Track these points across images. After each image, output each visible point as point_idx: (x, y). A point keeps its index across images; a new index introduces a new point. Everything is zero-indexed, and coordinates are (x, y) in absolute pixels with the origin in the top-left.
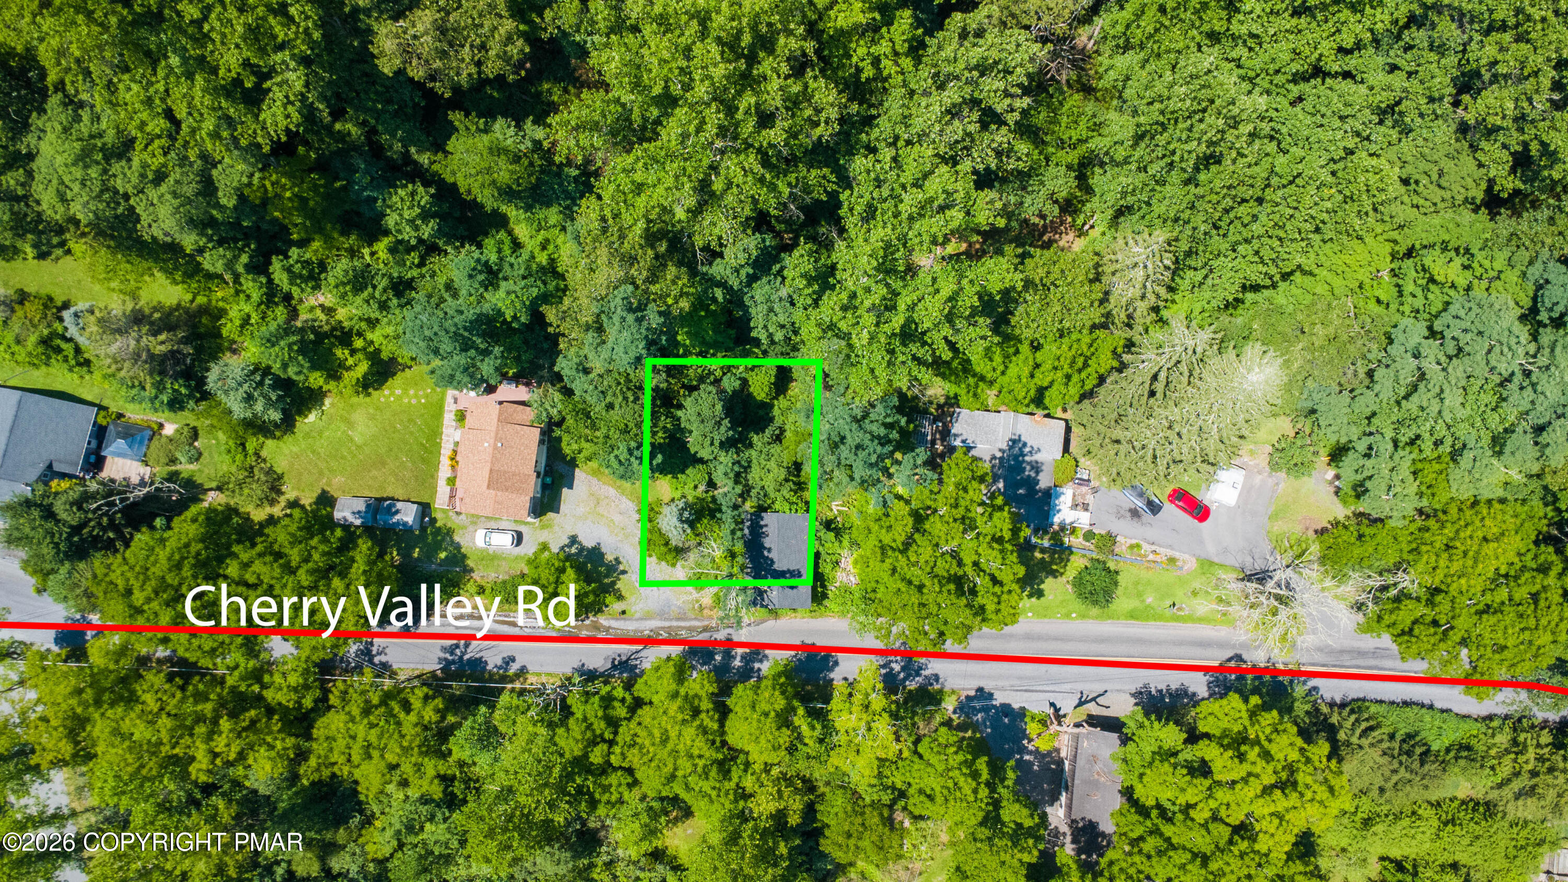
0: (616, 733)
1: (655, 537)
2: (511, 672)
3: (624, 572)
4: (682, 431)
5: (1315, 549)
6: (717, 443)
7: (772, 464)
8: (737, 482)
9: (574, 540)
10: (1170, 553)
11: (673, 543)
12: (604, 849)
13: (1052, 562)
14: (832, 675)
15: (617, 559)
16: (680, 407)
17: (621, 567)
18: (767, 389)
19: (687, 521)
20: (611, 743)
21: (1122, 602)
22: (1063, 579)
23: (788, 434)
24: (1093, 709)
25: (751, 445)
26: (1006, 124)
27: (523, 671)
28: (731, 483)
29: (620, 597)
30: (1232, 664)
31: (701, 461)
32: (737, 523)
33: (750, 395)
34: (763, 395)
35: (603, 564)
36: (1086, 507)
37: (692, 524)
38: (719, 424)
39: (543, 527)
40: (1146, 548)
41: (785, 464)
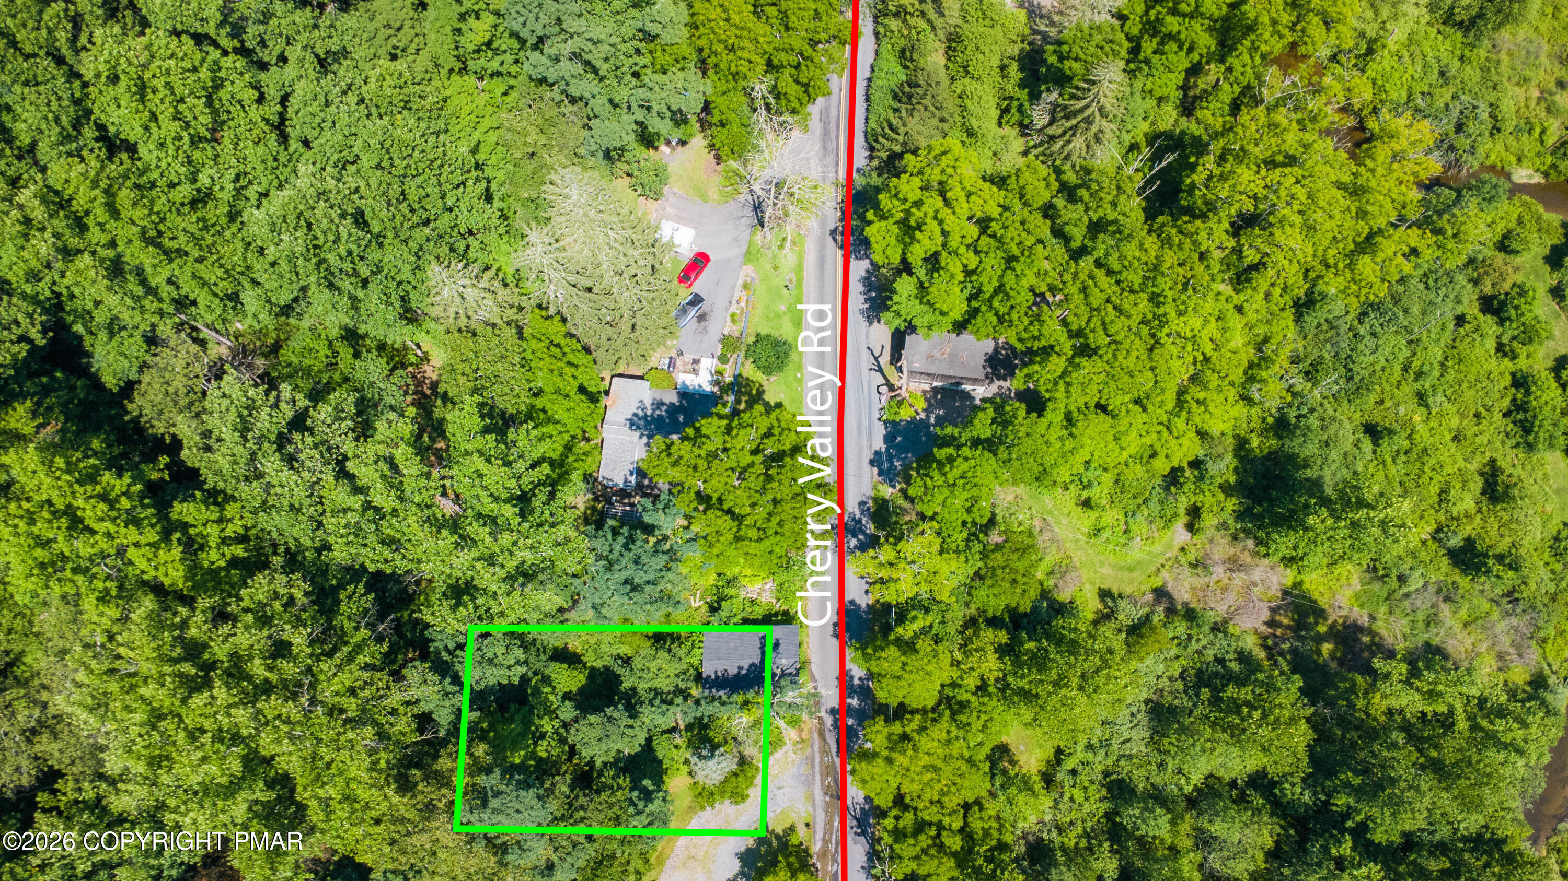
0: (930, 824)
1: (729, 788)
4: (617, 760)
5: (733, 164)
6: (631, 722)
7: (653, 666)
8: (671, 703)
10: (738, 288)
11: (734, 767)
12: (1045, 836)
13: (750, 394)
14: (864, 606)
16: (591, 763)
18: (575, 673)
19: (712, 752)
20: (940, 827)
21: (785, 331)
22: (765, 383)
23: (622, 652)
24: (885, 360)
25: (633, 689)
26: (307, 409)
28: (673, 709)
29: (792, 829)
30: (839, 238)
31: (649, 740)
32: (713, 702)
33: (581, 691)
34: (581, 677)
35: (757, 850)
36: (696, 362)
37: (714, 747)
38: (610, 719)
40: (734, 308)
41: (653, 652)
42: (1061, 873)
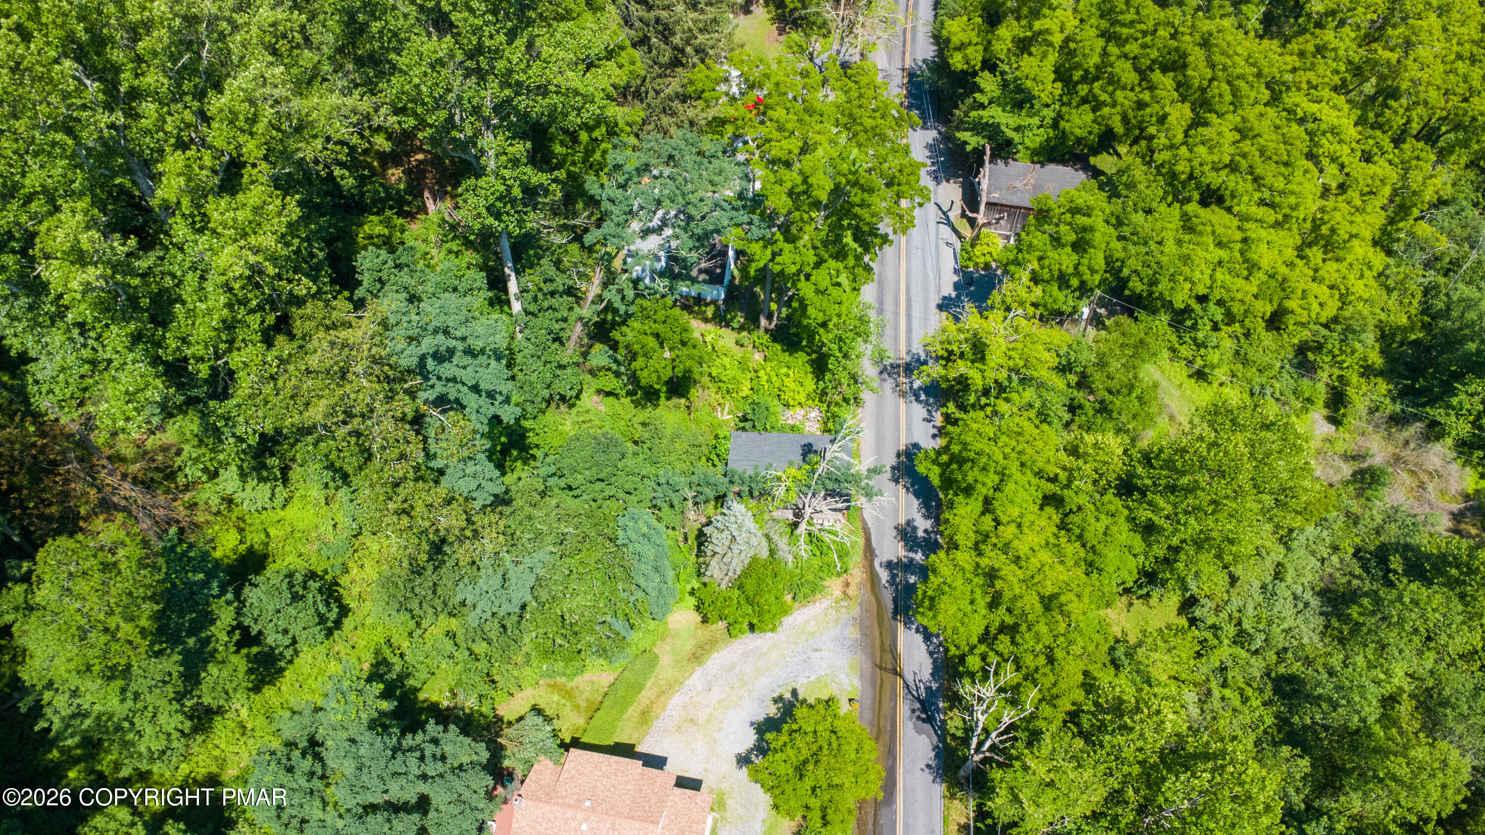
3: (794, 693)
5: (796, 38)
9: (744, 761)
15: (775, 701)
17: (788, 696)
24: (954, 214)
29: (831, 703)
35: (780, 720)
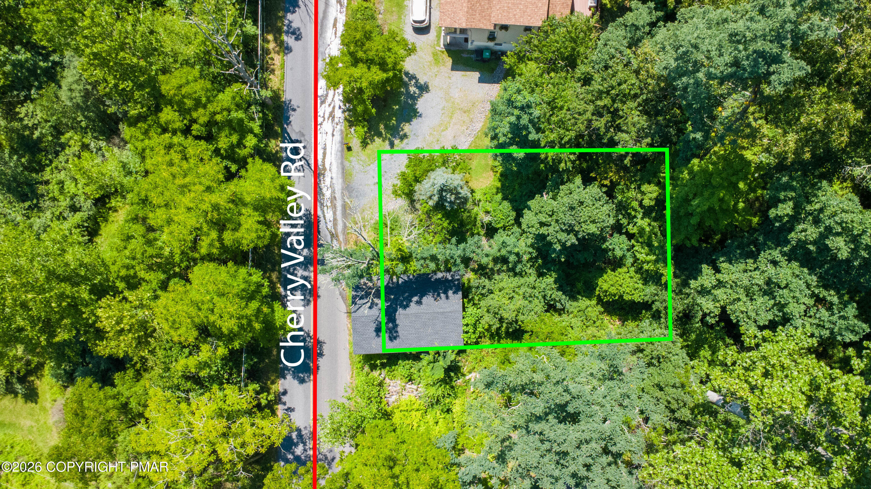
1: (425, 165)
2: (284, 37)
4: (556, 186)
6: (543, 230)
7: (519, 302)
8: (496, 260)
9: (424, 88)
11: (417, 187)
12: (103, 144)
14: (289, 377)
15: (405, 136)
16: (587, 181)
17: (397, 142)
18: (613, 290)
19: (442, 199)
23: (556, 318)
25: (540, 275)
27: (286, 49)
28: (494, 252)
29: (364, 144)
31: (519, 215)
32: (446, 262)
33: (602, 271)
34: (605, 287)
35: (399, 122)
37: (439, 206)
38: (570, 230)
39: (435, 54)
41: (521, 317)
42: (71, 99)
